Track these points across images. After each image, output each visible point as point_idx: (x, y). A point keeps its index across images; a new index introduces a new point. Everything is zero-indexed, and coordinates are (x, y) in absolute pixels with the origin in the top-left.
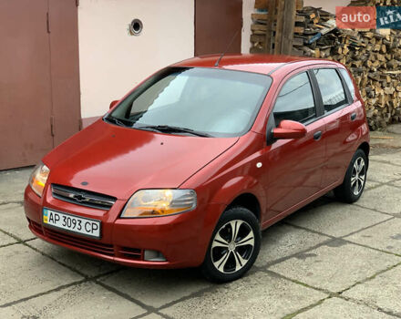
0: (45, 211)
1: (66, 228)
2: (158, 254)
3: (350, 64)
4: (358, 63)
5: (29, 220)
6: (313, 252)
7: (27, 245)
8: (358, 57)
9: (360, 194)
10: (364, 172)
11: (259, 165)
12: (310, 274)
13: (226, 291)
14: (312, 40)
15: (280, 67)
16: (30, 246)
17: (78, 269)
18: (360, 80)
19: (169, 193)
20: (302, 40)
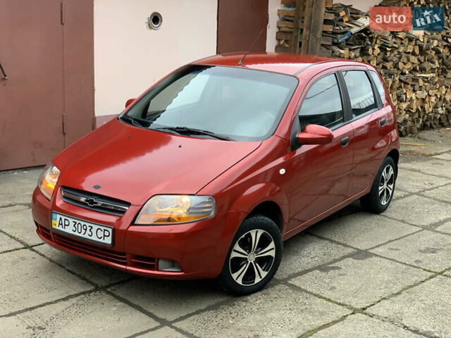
0: (54, 215)
1: (76, 233)
2: (173, 263)
3: (381, 66)
4: (389, 65)
5: (36, 224)
6: (336, 264)
7: (34, 250)
8: (389, 59)
9: (388, 204)
10: (392, 180)
11: (282, 171)
12: (333, 288)
13: (244, 304)
14: (341, 39)
15: (307, 67)
16: (37, 252)
17: (88, 277)
18: (391, 83)
19: (186, 199)
20: (331, 39)
